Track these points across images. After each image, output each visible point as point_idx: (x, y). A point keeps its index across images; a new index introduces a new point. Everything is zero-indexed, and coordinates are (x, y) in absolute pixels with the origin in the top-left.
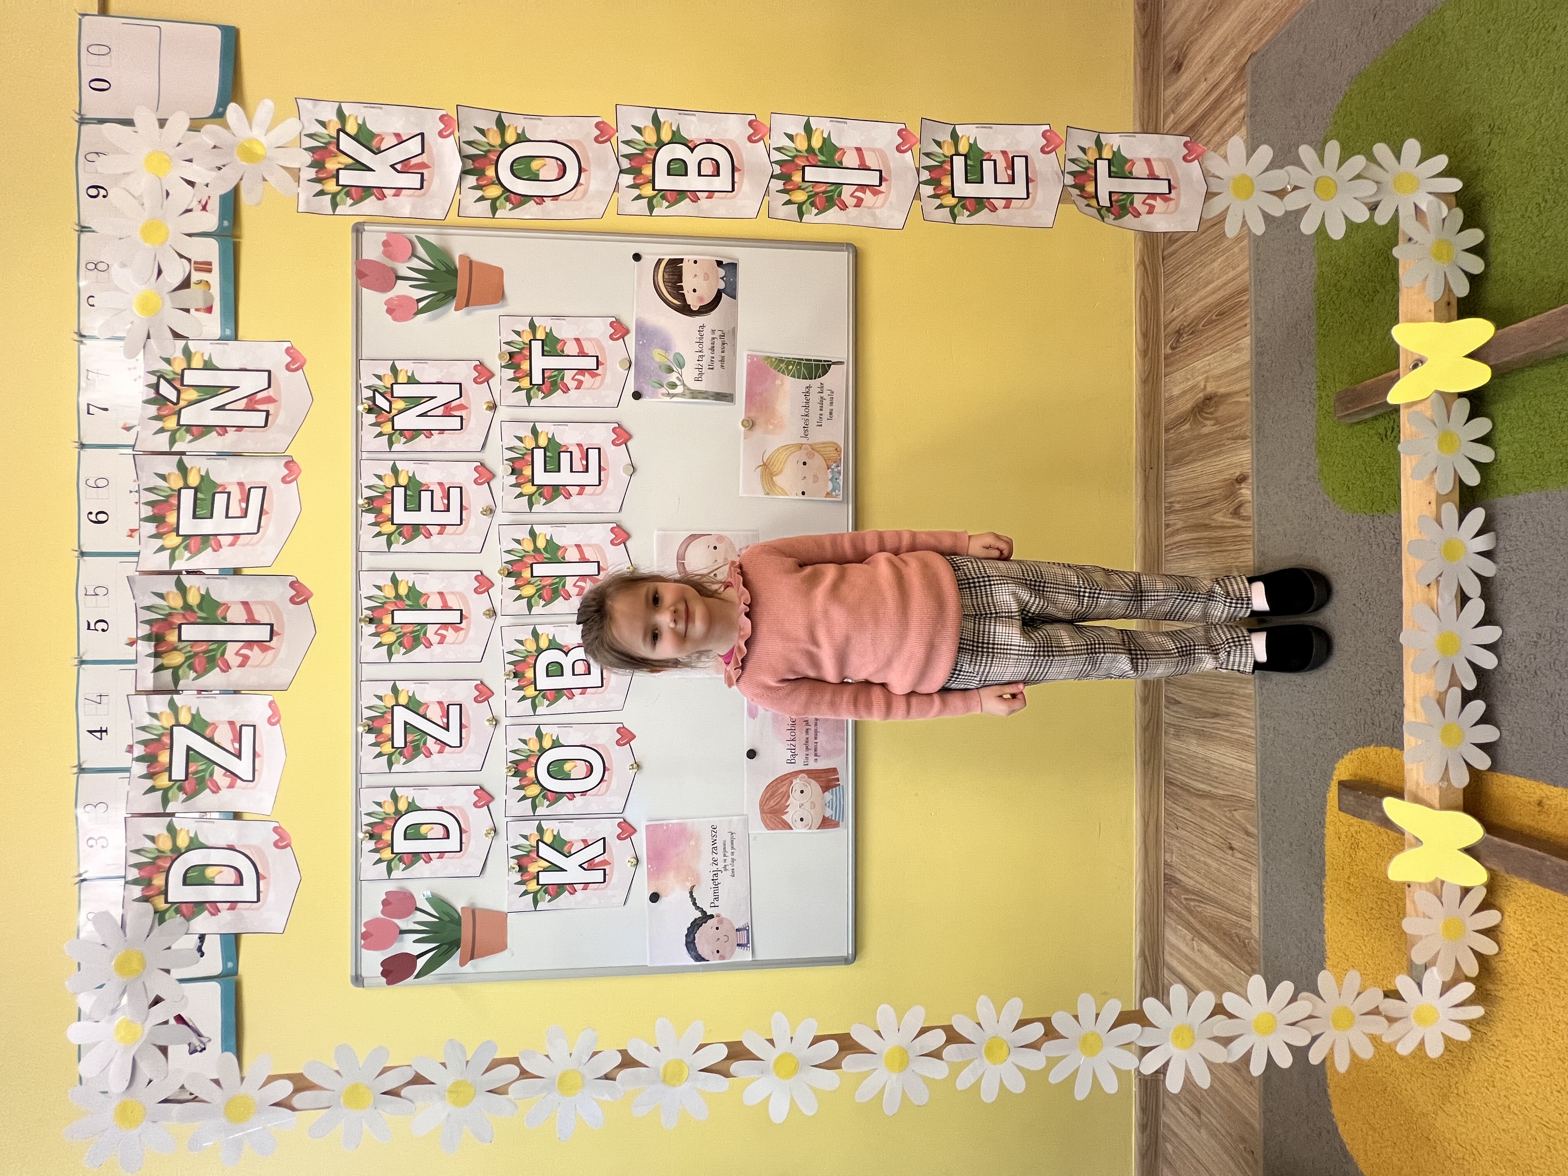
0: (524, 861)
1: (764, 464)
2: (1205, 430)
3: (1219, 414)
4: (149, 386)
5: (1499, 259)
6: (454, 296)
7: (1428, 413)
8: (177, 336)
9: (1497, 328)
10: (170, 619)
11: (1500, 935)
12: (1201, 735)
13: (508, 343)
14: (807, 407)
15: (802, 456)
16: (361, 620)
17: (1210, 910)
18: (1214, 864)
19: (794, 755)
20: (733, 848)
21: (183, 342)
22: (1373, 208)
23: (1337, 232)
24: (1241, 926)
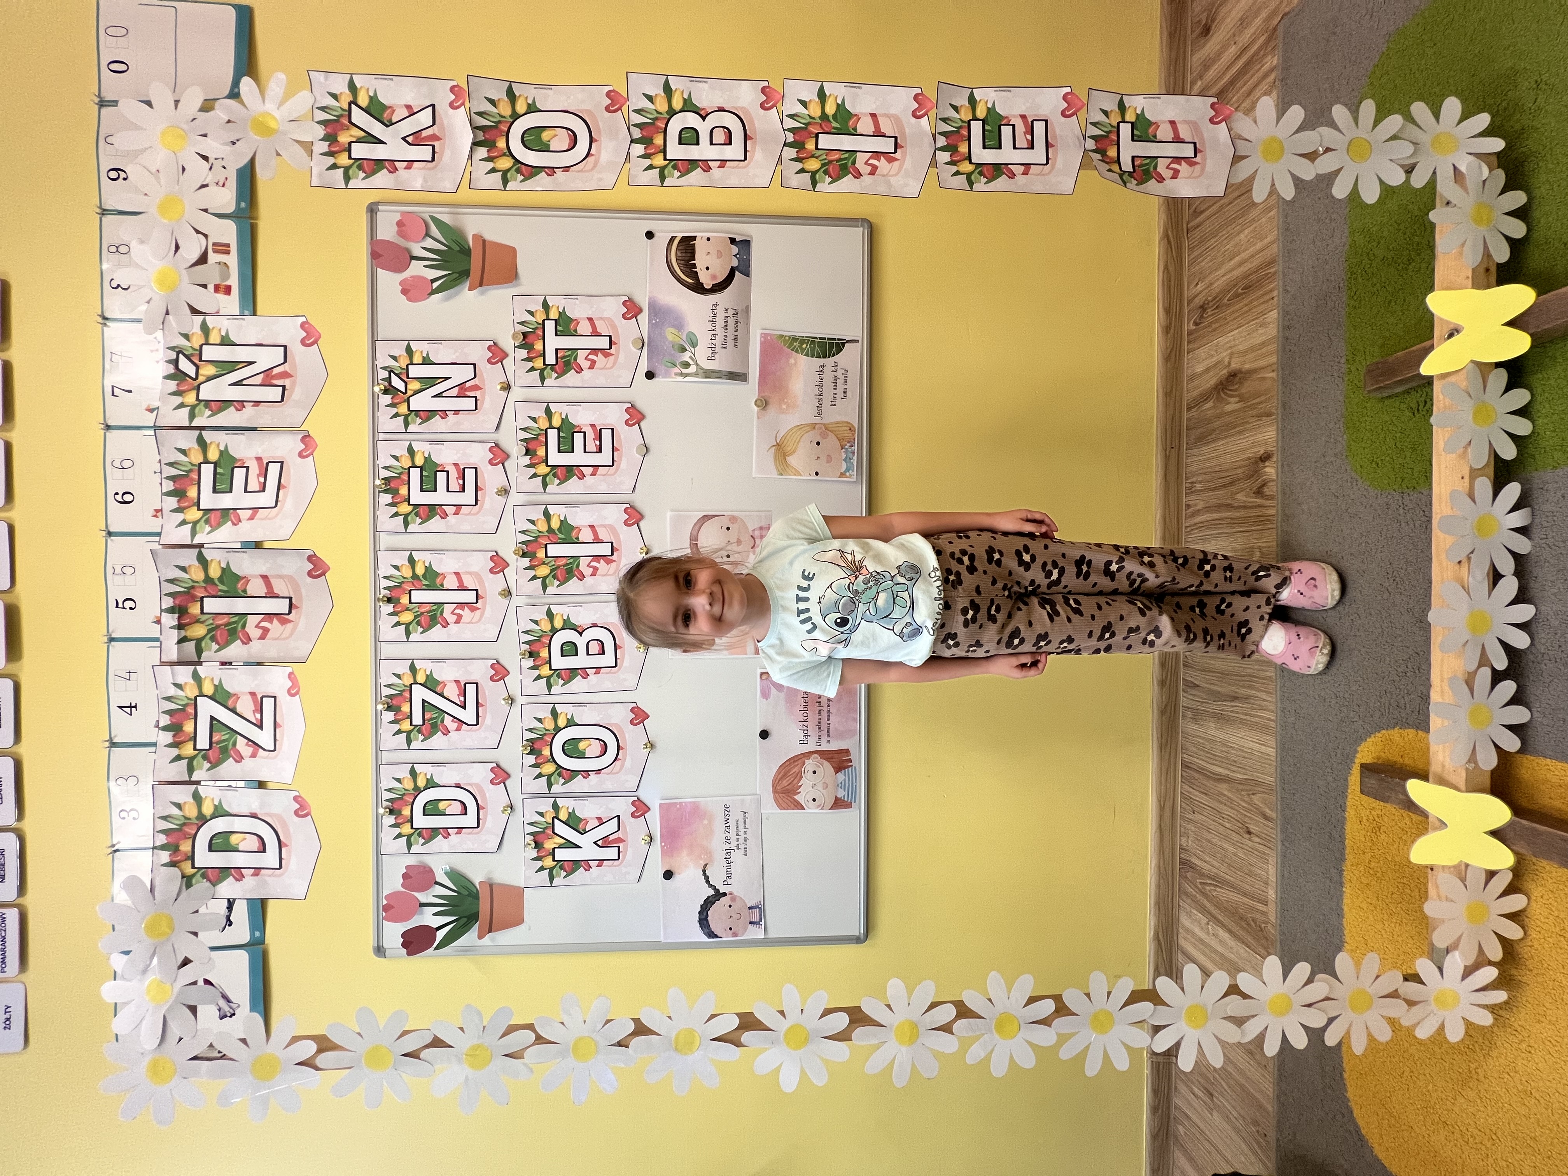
0: (540, 838)
1: (778, 444)
2: (1229, 408)
3: (1243, 391)
4: (169, 362)
5: (1543, 221)
6: (468, 276)
7: (1464, 384)
8: (194, 311)
9: (1539, 295)
10: (192, 591)
11: (1526, 920)
12: (1220, 718)
13: (521, 323)
14: (820, 386)
15: (815, 436)
16: (379, 600)
17: (1225, 895)
18: (1232, 849)
19: (807, 736)
20: (745, 827)
21: (201, 318)
22: (1409, 170)
23: (1370, 195)
24: (1258, 911)
